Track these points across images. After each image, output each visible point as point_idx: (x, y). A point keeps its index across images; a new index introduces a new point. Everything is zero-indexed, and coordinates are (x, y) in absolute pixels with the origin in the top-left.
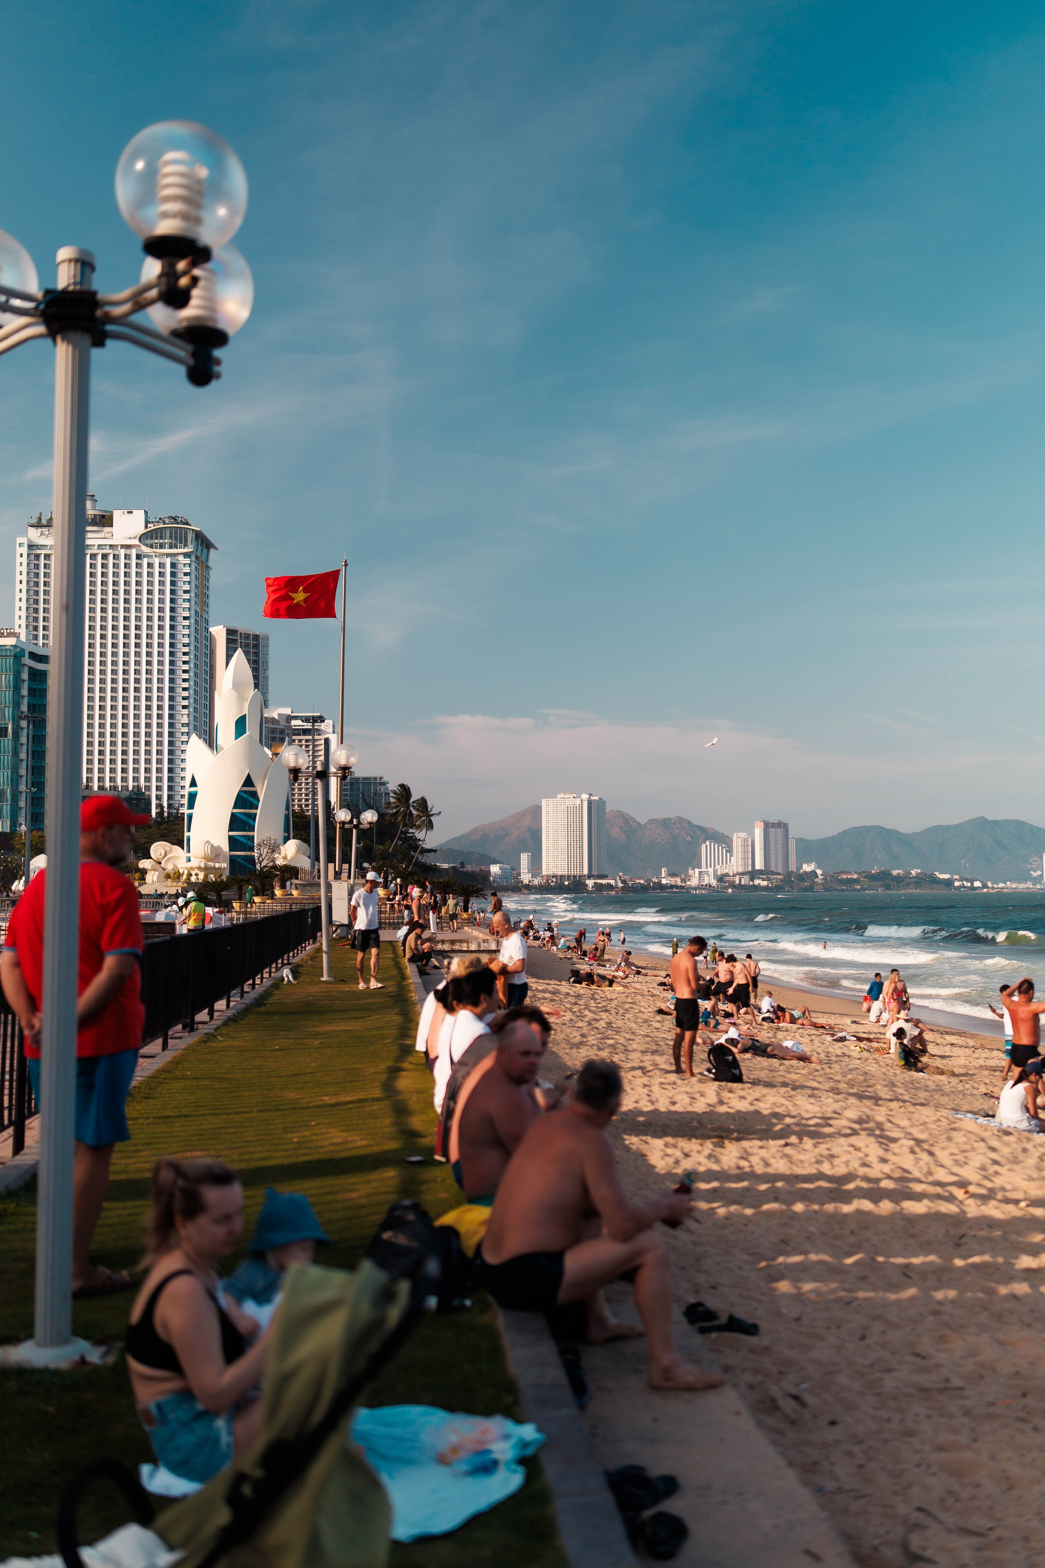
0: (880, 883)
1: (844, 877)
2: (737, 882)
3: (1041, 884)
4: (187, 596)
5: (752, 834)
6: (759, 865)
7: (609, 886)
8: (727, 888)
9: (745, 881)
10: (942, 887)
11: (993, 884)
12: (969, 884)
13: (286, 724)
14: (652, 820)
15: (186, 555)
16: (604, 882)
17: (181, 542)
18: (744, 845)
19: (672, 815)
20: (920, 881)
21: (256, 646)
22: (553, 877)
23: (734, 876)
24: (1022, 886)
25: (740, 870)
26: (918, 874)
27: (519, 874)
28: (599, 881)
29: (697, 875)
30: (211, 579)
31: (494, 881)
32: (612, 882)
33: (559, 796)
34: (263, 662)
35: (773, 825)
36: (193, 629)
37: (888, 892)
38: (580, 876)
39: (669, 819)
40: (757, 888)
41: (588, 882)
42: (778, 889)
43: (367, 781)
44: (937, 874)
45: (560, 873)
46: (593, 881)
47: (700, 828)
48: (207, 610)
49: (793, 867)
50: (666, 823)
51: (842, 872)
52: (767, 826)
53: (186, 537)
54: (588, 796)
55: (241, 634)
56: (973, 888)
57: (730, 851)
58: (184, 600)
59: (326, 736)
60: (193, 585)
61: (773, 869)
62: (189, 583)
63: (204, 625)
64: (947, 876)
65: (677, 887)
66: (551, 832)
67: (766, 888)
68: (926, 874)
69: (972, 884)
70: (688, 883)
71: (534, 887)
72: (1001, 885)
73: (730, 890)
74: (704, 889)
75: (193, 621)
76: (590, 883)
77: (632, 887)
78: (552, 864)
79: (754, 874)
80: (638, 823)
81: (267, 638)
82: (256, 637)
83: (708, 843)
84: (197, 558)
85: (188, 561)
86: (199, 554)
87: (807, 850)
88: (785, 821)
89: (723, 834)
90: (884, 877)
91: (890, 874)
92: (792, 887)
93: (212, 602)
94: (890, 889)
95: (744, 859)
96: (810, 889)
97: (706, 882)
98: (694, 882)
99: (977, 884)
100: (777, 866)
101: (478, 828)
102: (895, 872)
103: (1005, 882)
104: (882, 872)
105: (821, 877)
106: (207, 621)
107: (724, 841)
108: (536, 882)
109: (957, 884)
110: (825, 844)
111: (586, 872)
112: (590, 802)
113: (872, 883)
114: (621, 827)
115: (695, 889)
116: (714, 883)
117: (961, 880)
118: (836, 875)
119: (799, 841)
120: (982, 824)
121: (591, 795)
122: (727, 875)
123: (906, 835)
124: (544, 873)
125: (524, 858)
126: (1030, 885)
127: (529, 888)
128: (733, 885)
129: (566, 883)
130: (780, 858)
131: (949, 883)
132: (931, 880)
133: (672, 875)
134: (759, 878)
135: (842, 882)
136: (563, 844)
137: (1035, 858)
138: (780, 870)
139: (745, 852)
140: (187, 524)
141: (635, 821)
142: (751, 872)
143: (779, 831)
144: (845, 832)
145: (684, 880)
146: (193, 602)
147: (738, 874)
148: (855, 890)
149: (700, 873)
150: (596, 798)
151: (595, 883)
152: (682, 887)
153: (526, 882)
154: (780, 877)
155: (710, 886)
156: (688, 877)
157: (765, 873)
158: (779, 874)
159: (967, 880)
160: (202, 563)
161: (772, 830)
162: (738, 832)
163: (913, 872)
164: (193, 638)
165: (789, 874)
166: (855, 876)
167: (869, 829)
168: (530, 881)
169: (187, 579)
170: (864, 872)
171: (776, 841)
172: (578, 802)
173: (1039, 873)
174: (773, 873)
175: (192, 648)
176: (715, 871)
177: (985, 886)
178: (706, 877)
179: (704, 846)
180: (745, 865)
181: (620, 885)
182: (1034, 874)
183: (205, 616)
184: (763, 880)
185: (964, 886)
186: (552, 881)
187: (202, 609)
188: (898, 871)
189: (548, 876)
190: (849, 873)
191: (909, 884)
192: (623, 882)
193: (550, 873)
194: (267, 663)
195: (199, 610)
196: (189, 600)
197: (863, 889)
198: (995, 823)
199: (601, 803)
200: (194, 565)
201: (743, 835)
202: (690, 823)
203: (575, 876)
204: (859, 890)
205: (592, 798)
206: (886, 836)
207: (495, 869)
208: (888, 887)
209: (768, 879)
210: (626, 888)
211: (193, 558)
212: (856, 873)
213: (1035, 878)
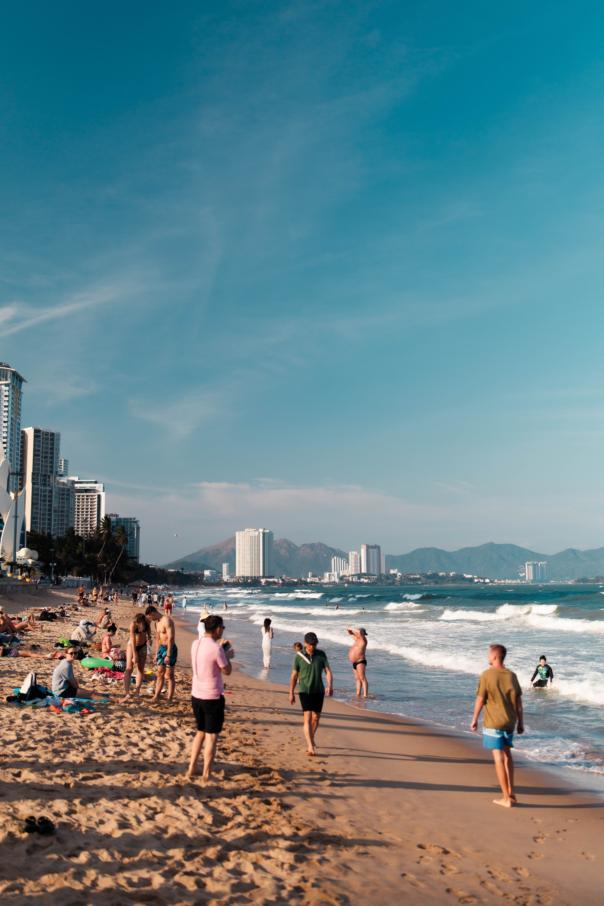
0: (432, 580)
1: (412, 577)
2: (351, 580)
3: (525, 580)
4: (6, 409)
5: (360, 552)
6: (364, 570)
7: (274, 583)
8: (345, 583)
9: (355, 579)
10: (467, 582)
11: (498, 581)
12: (482, 581)
13: (71, 486)
14: (304, 544)
15: (6, 385)
16: (271, 580)
17: (3, 377)
18: (356, 559)
19: (316, 541)
20: (455, 579)
21: (52, 440)
22: (242, 577)
23: (349, 576)
24: (514, 582)
25: (353, 573)
26: (453, 575)
27: (222, 576)
28: (268, 580)
29: (328, 576)
30: (22, 400)
31: (206, 580)
32: (276, 580)
33: (246, 530)
34: (56, 449)
35: (372, 547)
36: (9, 428)
37: (437, 585)
38: (258, 577)
39: (314, 544)
40: (362, 583)
41: (262, 580)
42: (374, 584)
43: (126, 520)
44: (465, 575)
45: (246, 575)
46: (265, 580)
47: (332, 549)
48: (19, 417)
49: (383, 571)
50: (312, 546)
51: (411, 574)
52: (368, 547)
53: (7, 375)
54: (263, 530)
55: (43, 432)
56: (484, 583)
57: (348, 562)
58: (5, 411)
59: (99, 494)
60: (10, 403)
61: (372, 572)
62: (8, 401)
63: (17, 426)
64: (470, 576)
65: (314, 583)
66: (241, 551)
67: (367, 584)
68: (458, 575)
69: (484, 581)
70: (322, 581)
71: (230, 583)
72: (503, 581)
73: (346, 585)
74: (331, 584)
75: (9, 424)
76: (263, 581)
77: (288, 583)
78: (241, 570)
79: (360, 575)
80: (296, 546)
81: (59, 435)
82: (52, 434)
83: (335, 558)
84: (13, 387)
85: (7, 388)
86: (14, 384)
87: (392, 561)
88: (378, 545)
89: (345, 553)
90: (434, 577)
91: (438, 575)
92: (382, 583)
93: (23, 413)
94: (438, 584)
95: (356, 567)
96: (393, 584)
97: (333, 580)
98: (326, 580)
99: (487, 581)
100: (374, 571)
101: (203, 549)
102: (441, 574)
103: (505, 580)
104: (433, 574)
105: (398, 577)
106: (19, 424)
107: (344, 556)
108: (232, 580)
109: (476, 580)
110: (403, 558)
111: (261, 574)
112: (264, 534)
113: (428, 580)
114: (286, 549)
115: (326, 584)
116: (337, 580)
117: (478, 578)
118: (407, 576)
119: (388, 557)
120: (492, 546)
121: (264, 529)
122: (345, 576)
123: (449, 553)
124: (237, 575)
125: (225, 566)
126: (519, 581)
127: (228, 585)
128: (348, 582)
129: (249, 581)
130: (376, 566)
131: (471, 580)
132: (460, 578)
133: (313, 576)
134: (363, 578)
135: (411, 580)
136: (248, 558)
137: (521, 566)
138: (376, 573)
139: (356, 563)
140: (8, 367)
141: (294, 545)
142: (359, 574)
143: (375, 550)
144: (415, 552)
145: (320, 580)
146: (10, 412)
147: (352, 575)
148: (418, 584)
149: (330, 575)
150: (268, 531)
151: (266, 581)
152: (317, 583)
153: (226, 580)
154: (376, 577)
155: (335, 582)
156: (323, 577)
157: (366, 575)
158: (375, 575)
159: (482, 578)
160: (17, 390)
161: (371, 550)
162: (352, 551)
163: (451, 574)
164: (9, 434)
165: (381, 575)
166: (418, 576)
167: (428, 549)
168: (228, 580)
169: (7, 399)
170: (423, 574)
171: (373, 556)
172: (257, 533)
173: (524, 574)
174: (372, 575)
175: (9, 439)
176: (338, 574)
177: (491, 582)
178: (333, 577)
179: (333, 559)
180: (356, 570)
181: (281, 582)
182: (521, 575)
183: (18, 421)
184: (366, 579)
185: (479, 582)
186: (241, 580)
187: (16, 417)
188: (442, 574)
189: (239, 577)
190: (415, 574)
191: (449, 581)
192: (283, 580)
193: (241, 575)
194: (59, 449)
195: (13, 417)
196: (7, 412)
197: (422, 584)
198: (499, 546)
199: (271, 534)
200: (11, 391)
201: (355, 553)
202: (326, 546)
203: (255, 577)
204: (420, 585)
205: (265, 531)
206: (438, 553)
207: (207, 573)
208: (436, 583)
209: (369, 579)
210: (284, 584)
211: (11, 387)
212: (419, 574)
213: (522, 577)
